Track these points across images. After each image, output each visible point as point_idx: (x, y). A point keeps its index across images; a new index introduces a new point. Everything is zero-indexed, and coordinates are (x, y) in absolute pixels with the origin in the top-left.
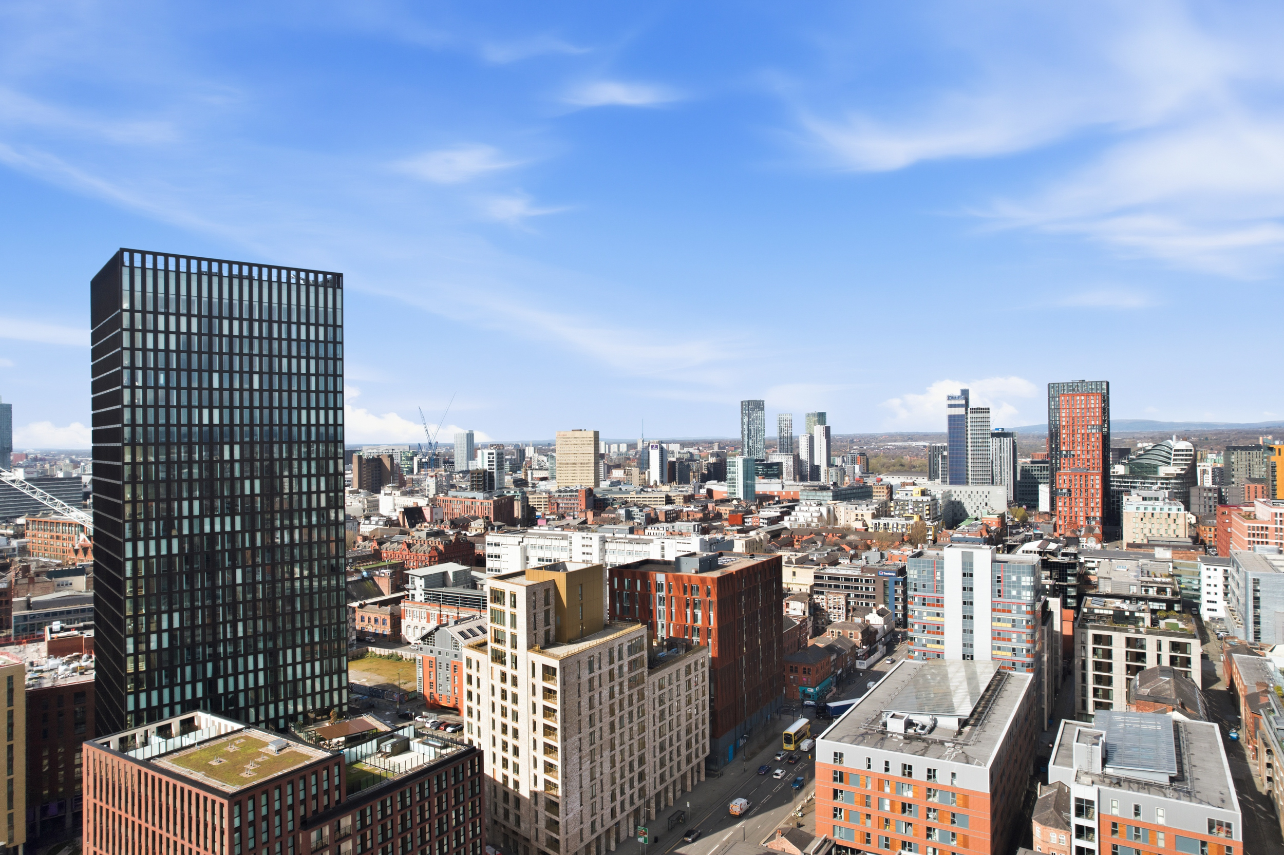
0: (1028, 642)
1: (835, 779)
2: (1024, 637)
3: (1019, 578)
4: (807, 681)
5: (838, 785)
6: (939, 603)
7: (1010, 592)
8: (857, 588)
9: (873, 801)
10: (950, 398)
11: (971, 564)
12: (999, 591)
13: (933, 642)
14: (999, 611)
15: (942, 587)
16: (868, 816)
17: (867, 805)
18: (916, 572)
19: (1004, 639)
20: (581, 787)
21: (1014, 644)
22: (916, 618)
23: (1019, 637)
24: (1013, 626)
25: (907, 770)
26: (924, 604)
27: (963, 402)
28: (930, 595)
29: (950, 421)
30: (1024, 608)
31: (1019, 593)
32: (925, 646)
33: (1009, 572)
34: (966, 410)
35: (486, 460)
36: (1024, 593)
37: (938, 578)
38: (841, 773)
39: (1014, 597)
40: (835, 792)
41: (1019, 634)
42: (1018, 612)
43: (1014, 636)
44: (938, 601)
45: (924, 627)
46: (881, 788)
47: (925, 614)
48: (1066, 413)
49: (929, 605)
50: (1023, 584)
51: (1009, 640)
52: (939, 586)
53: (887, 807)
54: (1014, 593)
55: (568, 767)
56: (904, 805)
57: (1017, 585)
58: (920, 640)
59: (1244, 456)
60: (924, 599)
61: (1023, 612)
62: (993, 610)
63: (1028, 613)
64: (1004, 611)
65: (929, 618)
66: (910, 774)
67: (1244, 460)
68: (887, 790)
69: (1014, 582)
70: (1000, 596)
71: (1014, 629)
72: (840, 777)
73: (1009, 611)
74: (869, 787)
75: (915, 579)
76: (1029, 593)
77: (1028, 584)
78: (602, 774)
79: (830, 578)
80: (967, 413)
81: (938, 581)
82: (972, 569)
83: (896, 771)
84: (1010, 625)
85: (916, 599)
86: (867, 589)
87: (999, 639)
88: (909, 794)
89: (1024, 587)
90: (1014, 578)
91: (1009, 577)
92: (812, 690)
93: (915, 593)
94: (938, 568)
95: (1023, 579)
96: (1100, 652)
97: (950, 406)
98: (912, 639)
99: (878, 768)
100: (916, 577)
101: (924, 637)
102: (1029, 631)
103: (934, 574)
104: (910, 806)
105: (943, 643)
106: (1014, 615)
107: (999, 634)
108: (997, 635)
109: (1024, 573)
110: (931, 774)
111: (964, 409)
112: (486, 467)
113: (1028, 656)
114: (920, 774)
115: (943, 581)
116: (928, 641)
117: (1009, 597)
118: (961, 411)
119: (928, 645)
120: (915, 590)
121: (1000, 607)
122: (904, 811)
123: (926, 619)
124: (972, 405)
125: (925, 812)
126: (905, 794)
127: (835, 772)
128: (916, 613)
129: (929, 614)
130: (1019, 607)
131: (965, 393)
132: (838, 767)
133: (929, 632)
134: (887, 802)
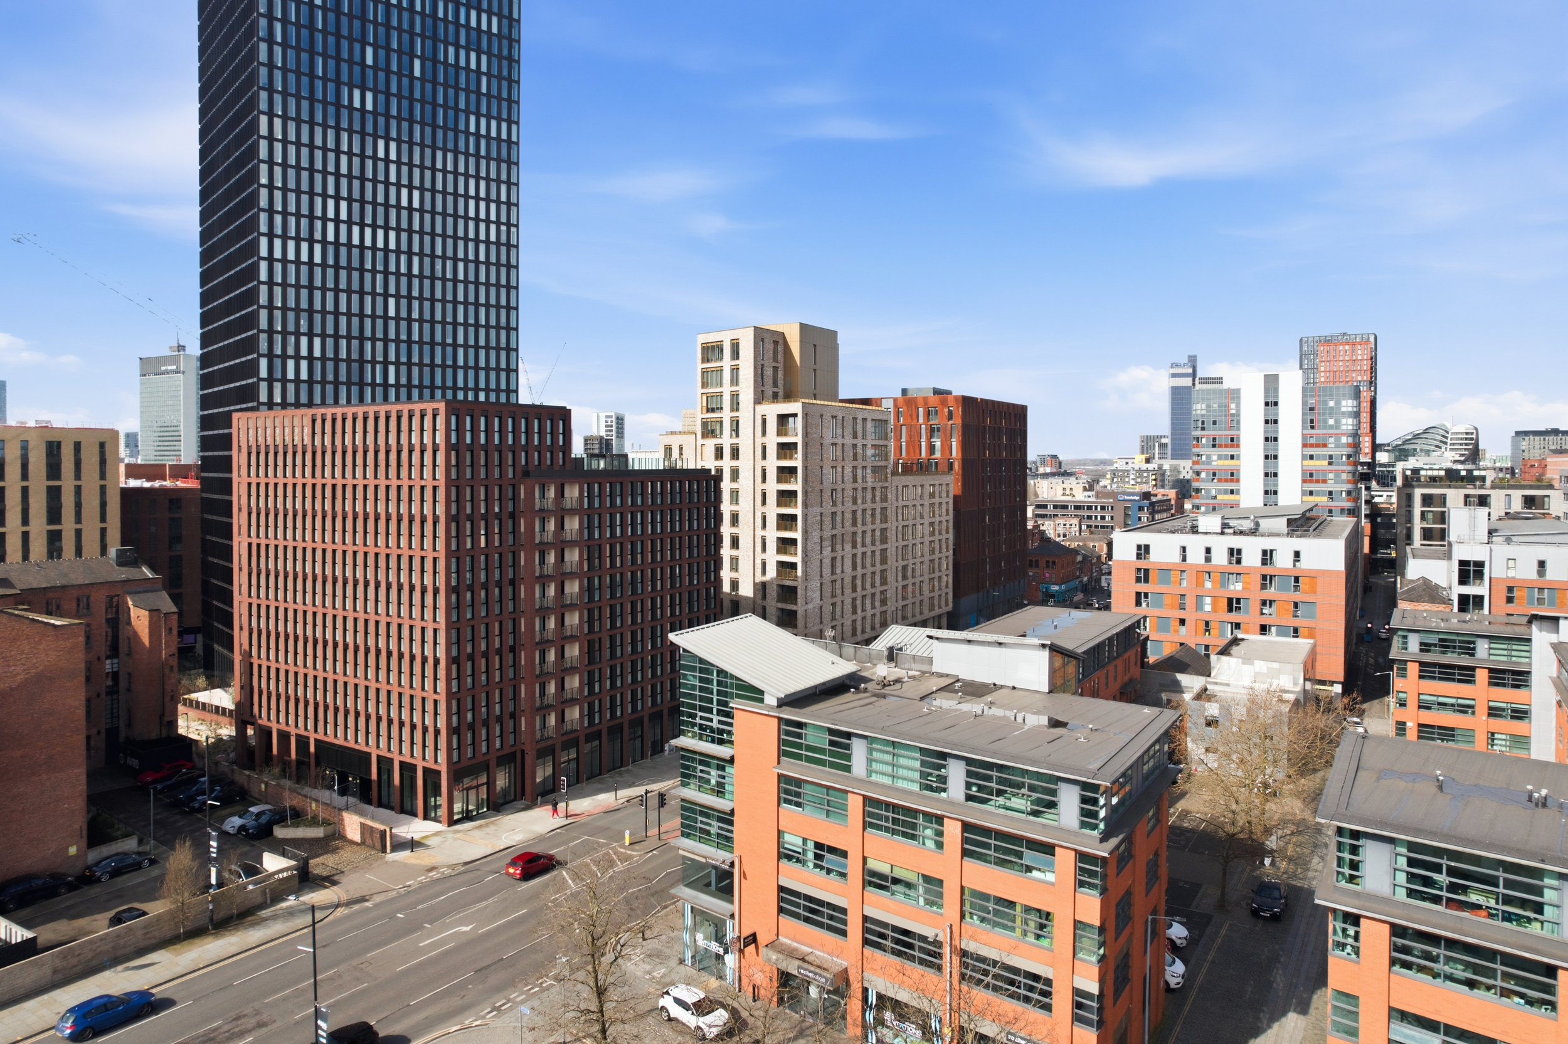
0: (1349, 482)
1: (1138, 580)
2: (1344, 476)
3: (1338, 403)
4: (1050, 577)
5: (1142, 587)
6: (1234, 441)
7: (1325, 421)
8: (1089, 517)
9: (1190, 601)
10: (1175, 365)
11: (1276, 390)
12: (1312, 421)
13: (1225, 492)
14: (1312, 446)
15: (1238, 422)
16: (1182, 622)
17: (1182, 607)
18: (1204, 406)
19: (1317, 481)
20: (821, 576)
21: (1331, 486)
22: (1203, 463)
23: (1337, 476)
24: (1330, 464)
25: (1235, 554)
26: (1214, 446)
27: (1190, 371)
28: (1222, 433)
29: (1173, 394)
30: (1344, 440)
31: (1337, 422)
32: (1215, 497)
33: (1325, 396)
34: (1194, 380)
35: (603, 424)
36: (1344, 421)
37: (1232, 412)
38: (1147, 571)
39: (1331, 427)
40: (1138, 594)
41: (1337, 473)
42: (1337, 446)
43: (1331, 476)
44: (1232, 440)
45: (1214, 474)
46: (1200, 584)
47: (1215, 458)
48: (1325, 367)
49: (1220, 446)
50: (1343, 409)
51: (1325, 481)
52: (1234, 421)
53: (1208, 608)
54: (1331, 422)
55: (809, 543)
56: (1230, 600)
57: (1335, 412)
58: (1208, 491)
59: (1537, 443)
60: (1214, 439)
61: (1343, 446)
62: (1304, 445)
63: (1349, 445)
64: (1318, 446)
65: (1221, 462)
66: (1239, 562)
67: (1537, 447)
68: (1208, 585)
69: (1332, 408)
70: (1312, 427)
71: (1331, 467)
72: (1143, 576)
73: (1325, 445)
74: (1184, 584)
75: (1203, 415)
76: (1350, 421)
77: (1350, 409)
78: (843, 572)
79: (1055, 507)
80: (1194, 384)
81: (1233, 415)
82: (1277, 396)
83: (1220, 558)
84: (1325, 463)
85: (1204, 441)
86: (1103, 518)
87: (1311, 482)
88: (1236, 588)
89: (1344, 413)
90: (1332, 404)
91: (1326, 403)
92: (1056, 588)
93: (1203, 433)
94: (1233, 399)
95: (1344, 403)
96: (1430, 516)
97: (1174, 376)
98: (1198, 490)
99: (1196, 557)
100: (1204, 412)
101: (1213, 487)
102: (1350, 468)
103: (1228, 408)
104: (1238, 601)
105: (1238, 493)
106: (1331, 450)
107: (1311, 475)
108: (1309, 477)
109: (1344, 395)
110: (1267, 556)
111: (1190, 379)
112: (603, 433)
113: (1348, 500)
114: (1252, 559)
115: (1238, 415)
116: (1219, 491)
117: (1325, 428)
118: (1188, 382)
119: (1219, 497)
120: (1203, 429)
121: (1313, 441)
122: (1230, 610)
123: (1217, 464)
124: (1199, 374)
125: (1258, 604)
126: (1232, 587)
127: (1139, 570)
128: (1204, 458)
129: (1220, 457)
130: (1338, 440)
131: (1193, 361)
132: (1142, 564)
133: (1220, 480)
134: (1208, 600)
